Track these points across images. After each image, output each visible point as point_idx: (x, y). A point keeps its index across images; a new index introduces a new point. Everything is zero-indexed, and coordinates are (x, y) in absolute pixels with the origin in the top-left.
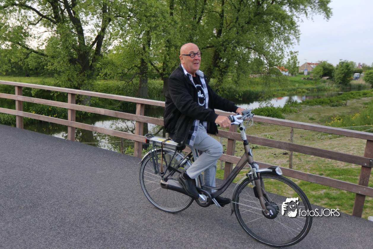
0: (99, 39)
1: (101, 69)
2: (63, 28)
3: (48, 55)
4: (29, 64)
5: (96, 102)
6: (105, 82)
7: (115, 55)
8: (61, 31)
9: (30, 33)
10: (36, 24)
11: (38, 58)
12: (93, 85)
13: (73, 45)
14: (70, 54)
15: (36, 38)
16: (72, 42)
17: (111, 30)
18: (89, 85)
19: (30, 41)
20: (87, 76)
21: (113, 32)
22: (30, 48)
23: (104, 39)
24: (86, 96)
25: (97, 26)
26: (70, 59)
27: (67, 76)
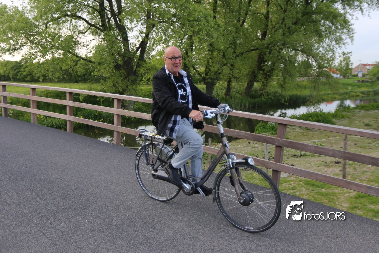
0: (143, 45)
1: (145, 75)
2: (109, 36)
3: (95, 61)
4: (78, 70)
5: (139, 107)
6: (148, 88)
7: (158, 60)
8: (108, 39)
9: (80, 42)
10: (85, 33)
11: (86, 65)
12: (136, 90)
13: (119, 52)
14: (116, 60)
15: (85, 46)
16: (118, 49)
17: (155, 36)
18: (133, 90)
19: (79, 49)
20: (131, 81)
21: (156, 37)
22: (79, 55)
23: (148, 45)
24: (130, 101)
25: (141, 32)
26: (116, 65)
27: (113, 82)
